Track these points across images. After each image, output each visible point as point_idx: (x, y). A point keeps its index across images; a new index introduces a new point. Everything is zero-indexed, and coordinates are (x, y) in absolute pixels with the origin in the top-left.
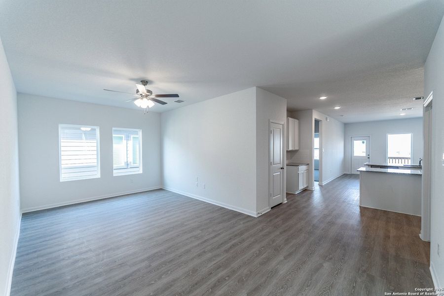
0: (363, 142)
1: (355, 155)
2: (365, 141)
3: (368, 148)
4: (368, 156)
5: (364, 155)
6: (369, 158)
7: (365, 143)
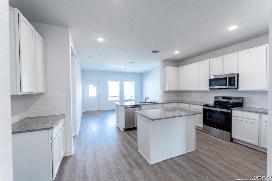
0: (95, 86)
1: (89, 96)
2: (96, 85)
3: (98, 91)
4: (98, 97)
5: (96, 96)
6: (98, 98)
7: (96, 87)
